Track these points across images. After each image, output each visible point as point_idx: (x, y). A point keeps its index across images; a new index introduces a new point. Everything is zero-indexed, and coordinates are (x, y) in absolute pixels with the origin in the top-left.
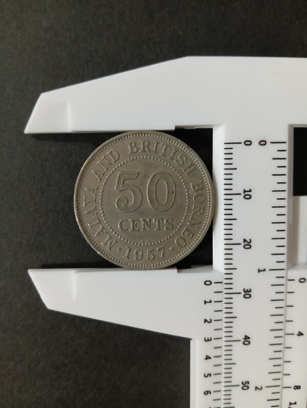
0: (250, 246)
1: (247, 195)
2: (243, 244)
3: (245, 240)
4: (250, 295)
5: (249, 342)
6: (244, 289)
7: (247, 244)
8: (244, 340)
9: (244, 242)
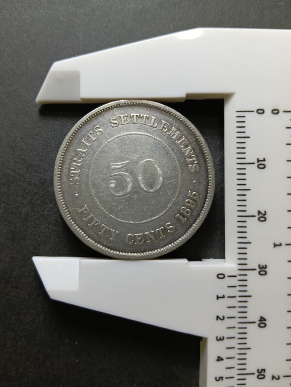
0: (265, 218)
1: (261, 164)
2: (257, 217)
3: (259, 212)
4: (266, 272)
5: (265, 325)
6: (259, 265)
7: (262, 217)
8: (259, 322)
9: (259, 215)
